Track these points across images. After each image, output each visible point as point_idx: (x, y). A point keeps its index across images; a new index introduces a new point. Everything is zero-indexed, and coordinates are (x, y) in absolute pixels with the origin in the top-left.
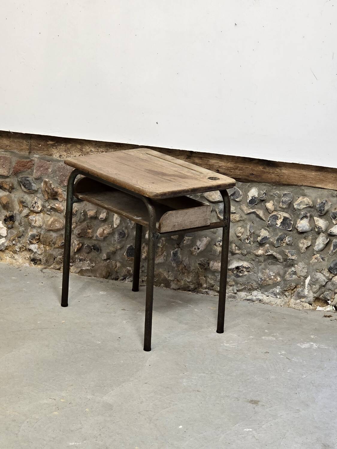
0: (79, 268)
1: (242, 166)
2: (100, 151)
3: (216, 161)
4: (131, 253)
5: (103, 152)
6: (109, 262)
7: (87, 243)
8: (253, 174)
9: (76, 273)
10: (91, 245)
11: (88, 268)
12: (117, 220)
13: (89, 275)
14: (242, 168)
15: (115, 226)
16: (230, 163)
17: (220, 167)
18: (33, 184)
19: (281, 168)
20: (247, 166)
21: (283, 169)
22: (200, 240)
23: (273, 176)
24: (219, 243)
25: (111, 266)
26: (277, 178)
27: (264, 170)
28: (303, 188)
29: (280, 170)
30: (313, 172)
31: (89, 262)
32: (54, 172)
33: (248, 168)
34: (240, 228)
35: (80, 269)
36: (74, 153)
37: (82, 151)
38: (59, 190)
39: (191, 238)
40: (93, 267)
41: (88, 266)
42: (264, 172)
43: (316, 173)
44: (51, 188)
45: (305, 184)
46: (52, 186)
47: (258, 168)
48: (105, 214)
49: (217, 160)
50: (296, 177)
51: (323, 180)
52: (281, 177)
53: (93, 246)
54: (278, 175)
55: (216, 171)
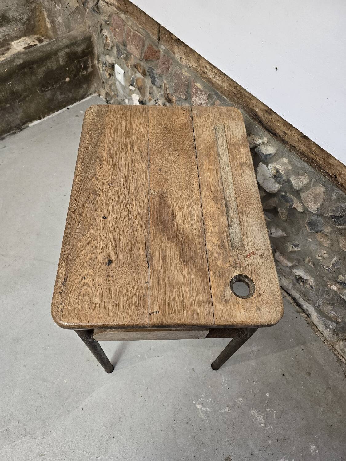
2: (214, 72)
5: (216, 74)
18: (156, 79)
22: (276, 229)
24: (294, 247)
32: (172, 75)
34: (325, 252)
36: (192, 61)
37: (199, 62)
38: (174, 98)
39: (269, 220)
44: (166, 93)
46: (167, 91)
55: (333, 176)
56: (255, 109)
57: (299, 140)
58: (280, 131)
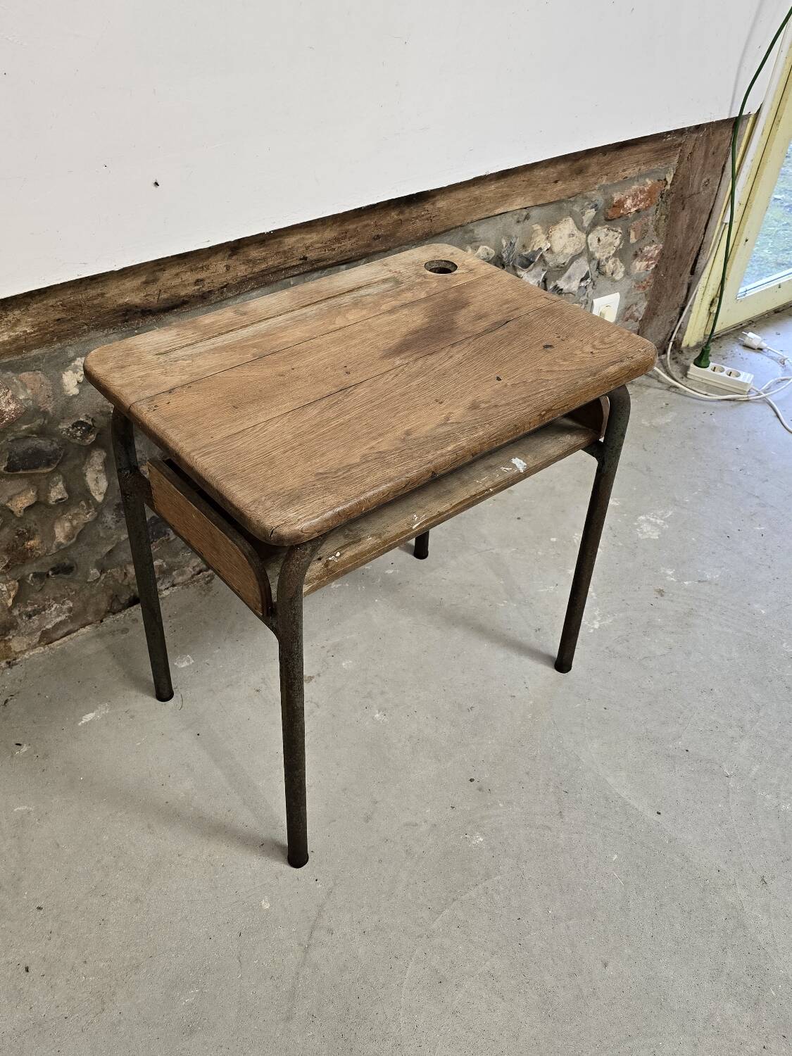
0: (34, 632)
1: (354, 226)
3: (298, 237)
4: (154, 533)
6: (105, 577)
7: (29, 571)
8: (378, 237)
9: (34, 647)
10: (45, 570)
11: (59, 619)
12: (100, 484)
13: (65, 630)
14: (355, 230)
15: (99, 498)
16: (329, 229)
17: (307, 248)
19: (434, 199)
20: (365, 223)
21: (438, 200)
23: (419, 224)
25: (111, 582)
26: (427, 223)
27: (401, 217)
28: (471, 227)
29: (433, 204)
30: (492, 184)
31: (55, 606)
33: (366, 226)
35: (39, 633)
40: (70, 610)
41: (56, 617)
42: (400, 223)
43: (497, 185)
45: (478, 217)
47: (388, 218)
48: (60, 485)
49: (301, 233)
50: (460, 210)
51: (507, 195)
52: (434, 219)
53: (52, 569)
54: (427, 219)
55: (301, 262)
56: (121, 301)
57: (228, 267)
58: (188, 288)
